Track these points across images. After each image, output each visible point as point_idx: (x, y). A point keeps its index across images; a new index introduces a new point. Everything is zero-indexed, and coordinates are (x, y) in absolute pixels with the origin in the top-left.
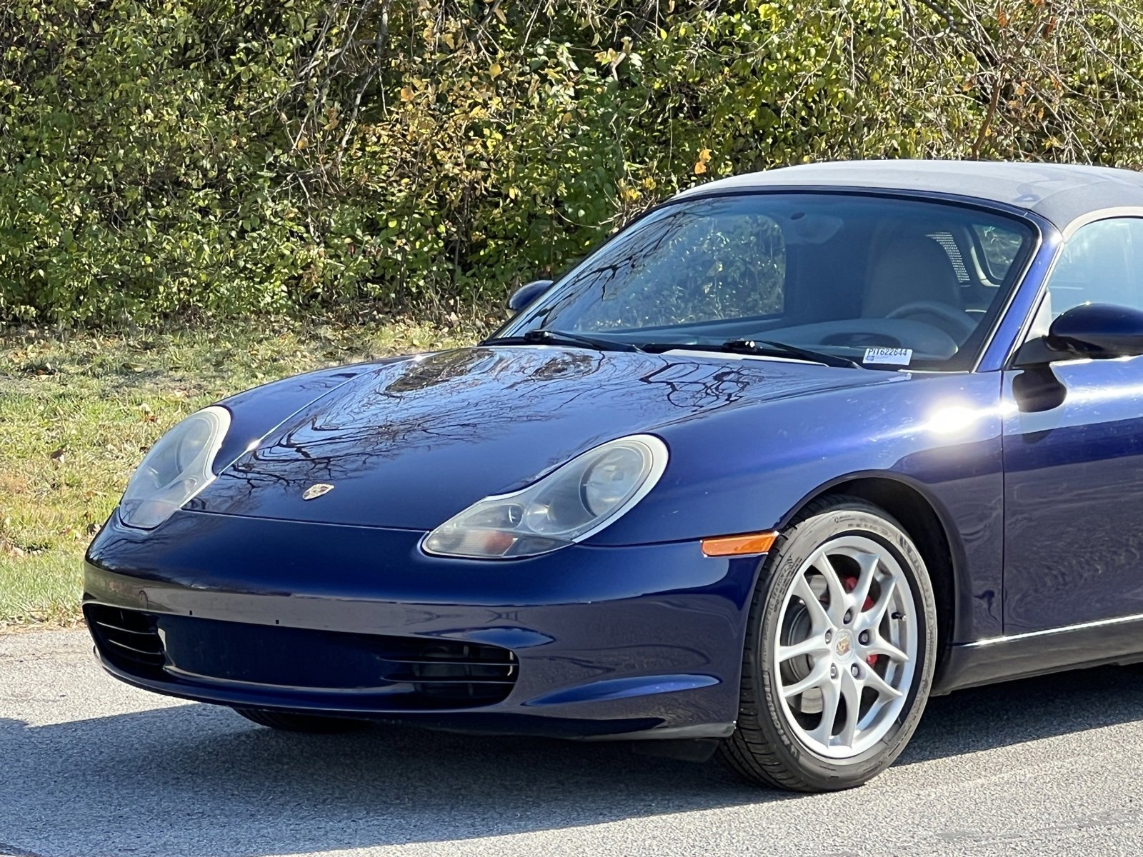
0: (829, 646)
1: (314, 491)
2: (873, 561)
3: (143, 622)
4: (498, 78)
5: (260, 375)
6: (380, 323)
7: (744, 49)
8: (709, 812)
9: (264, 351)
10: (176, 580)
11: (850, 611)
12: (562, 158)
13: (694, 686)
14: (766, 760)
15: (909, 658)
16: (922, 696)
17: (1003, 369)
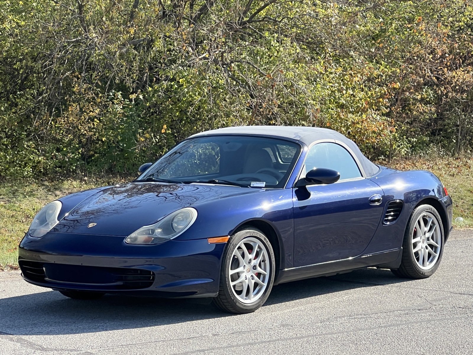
0: (244, 270)
1: (91, 225)
2: (257, 245)
3: (39, 265)
4: (99, 103)
5: (27, 197)
6: (63, 180)
7: (175, 93)
8: (210, 319)
9: (28, 189)
10: (47, 252)
11: (250, 260)
12: (118, 128)
13: (206, 282)
14: (227, 304)
15: (267, 274)
16: (271, 285)
17: (292, 188)
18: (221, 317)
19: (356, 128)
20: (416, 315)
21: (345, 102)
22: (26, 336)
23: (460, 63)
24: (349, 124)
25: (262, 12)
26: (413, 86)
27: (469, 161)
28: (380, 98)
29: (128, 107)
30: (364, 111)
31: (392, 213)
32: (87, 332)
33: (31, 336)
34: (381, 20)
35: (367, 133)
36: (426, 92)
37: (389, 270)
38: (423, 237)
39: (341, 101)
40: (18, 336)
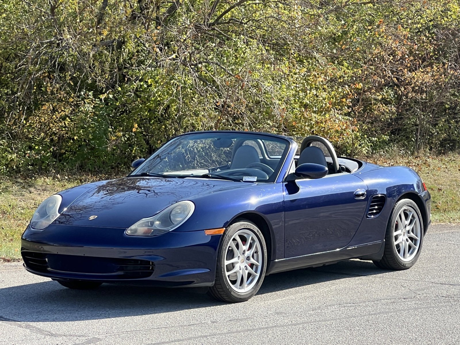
0: (238, 261)
1: (92, 218)
2: (250, 237)
3: (41, 256)
4: (72, 102)
5: (3, 194)
6: (36, 178)
10: (49, 243)
11: (244, 251)
13: (203, 272)
14: (222, 293)
15: (260, 264)
16: (263, 275)
17: (282, 182)
18: (217, 305)
19: (319, 127)
20: (402, 304)
21: (309, 102)
22: (33, 323)
23: (419, 64)
24: (313, 123)
25: (227, 14)
26: (374, 86)
27: (428, 160)
28: (343, 98)
29: (99, 107)
30: (328, 110)
31: (376, 207)
32: (91, 319)
33: (38, 323)
34: (343, 22)
35: (331, 132)
36: (387, 92)
37: (371, 261)
38: (404, 231)
39: (305, 101)
40: (26, 322)
